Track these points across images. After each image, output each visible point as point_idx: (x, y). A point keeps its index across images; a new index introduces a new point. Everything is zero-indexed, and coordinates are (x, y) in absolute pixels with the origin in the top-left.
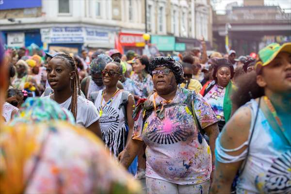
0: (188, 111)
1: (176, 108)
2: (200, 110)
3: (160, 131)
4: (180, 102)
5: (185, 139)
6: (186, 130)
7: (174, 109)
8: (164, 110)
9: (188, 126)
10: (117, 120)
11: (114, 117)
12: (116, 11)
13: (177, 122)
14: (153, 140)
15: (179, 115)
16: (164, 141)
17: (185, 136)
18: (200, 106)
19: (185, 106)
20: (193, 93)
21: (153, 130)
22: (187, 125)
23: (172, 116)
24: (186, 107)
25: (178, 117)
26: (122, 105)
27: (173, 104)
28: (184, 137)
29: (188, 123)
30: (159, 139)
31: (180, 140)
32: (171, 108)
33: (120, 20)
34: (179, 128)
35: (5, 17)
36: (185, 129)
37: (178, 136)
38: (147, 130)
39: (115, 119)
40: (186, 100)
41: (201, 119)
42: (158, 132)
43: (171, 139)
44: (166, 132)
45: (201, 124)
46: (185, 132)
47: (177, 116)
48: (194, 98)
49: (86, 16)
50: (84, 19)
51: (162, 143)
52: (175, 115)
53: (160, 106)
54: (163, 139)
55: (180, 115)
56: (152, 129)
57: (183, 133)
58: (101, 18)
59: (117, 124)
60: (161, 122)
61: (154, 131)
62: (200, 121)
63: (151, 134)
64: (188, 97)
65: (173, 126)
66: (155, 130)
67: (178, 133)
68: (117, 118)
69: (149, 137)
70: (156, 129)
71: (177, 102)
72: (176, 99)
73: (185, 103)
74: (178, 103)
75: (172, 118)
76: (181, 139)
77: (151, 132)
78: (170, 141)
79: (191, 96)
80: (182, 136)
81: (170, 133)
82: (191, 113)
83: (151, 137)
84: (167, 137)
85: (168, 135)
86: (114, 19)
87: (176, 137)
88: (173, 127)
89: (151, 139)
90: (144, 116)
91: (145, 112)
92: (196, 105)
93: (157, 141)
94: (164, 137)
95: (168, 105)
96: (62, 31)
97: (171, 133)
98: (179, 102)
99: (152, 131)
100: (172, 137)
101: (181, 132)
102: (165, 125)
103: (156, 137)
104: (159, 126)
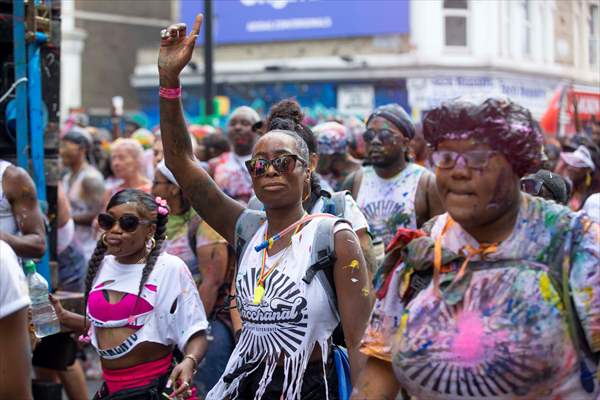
0: (547, 288)
1: (506, 277)
2: (590, 289)
3: (442, 355)
4: (526, 257)
5: (521, 390)
6: (528, 362)
7: (500, 279)
8: (467, 277)
9: (539, 347)
10: (299, 317)
11: (290, 308)
12: (563, 47)
13: (503, 327)
14: (419, 379)
15: (512, 303)
16: (453, 387)
17: (525, 380)
18: (591, 274)
19: (538, 269)
20: (573, 223)
21: (421, 345)
22: (534, 343)
23: (490, 305)
24: (543, 275)
25: (509, 310)
26: (314, 268)
27: (502, 261)
28: (519, 383)
29: (537, 337)
30: (438, 381)
31: (505, 392)
32: (492, 274)
33: (571, 63)
34: (506, 351)
35: (335, 53)
36: (524, 357)
37: (497, 378)
38: (403, 344)
39: (293, 315)
40: (547, 251)
41: (592, 319)
42: (435, 355)
43: (477, 384)
44: (459, 359)
45: (589, 335)
46: (524, 367)
47: (505, 307)
48: (574, 244)
49: (500, 54)
50: (498, 62)
51: (448, 391)
52: (499, 300)
53: (455, 262)
54: (449, 382)
55: (518, 303)
56: (418, 341)
57: (517, 370)
58: (532, 60)
59: (299, 329)
60: (452, 321)
61: (422, 352)
62: (587, 327)
63: (413, 360)
64: (554, 238)
65: (486, 342)
66: (425, 346)
67: (500, 369)
68: (299, 309)
69: (406, 368)
70: (430, 343)
71: (514, 254)
72: (511, 245)
73: (540, 260)
74: (519, 260)
75: (486, 313)
76: (508, 389)
77: (413, 354)
78: (474, 389)
79: (565, 234)
80: (512, 379)
81: (472, 365)
82: (556, 299)
83: (413, 370)
84: (462, 375)
85: (467, 370)
86: (559, 61)
87: (493, 379)
88: (487, 347)
89: (414, 376)
90: (404, 288)
91: (408, 276)
92: (579, 270)
93: (431, 383)
94: (454, 375)
95: (483, 262)
96: (451, 84)
97: (478, 367)
98: (521, 254)
99: (415, 348)
100: (479, 380)
101: (512, 367)
102: (462, 333)
103: (426, 372)
104: (443, 333)
